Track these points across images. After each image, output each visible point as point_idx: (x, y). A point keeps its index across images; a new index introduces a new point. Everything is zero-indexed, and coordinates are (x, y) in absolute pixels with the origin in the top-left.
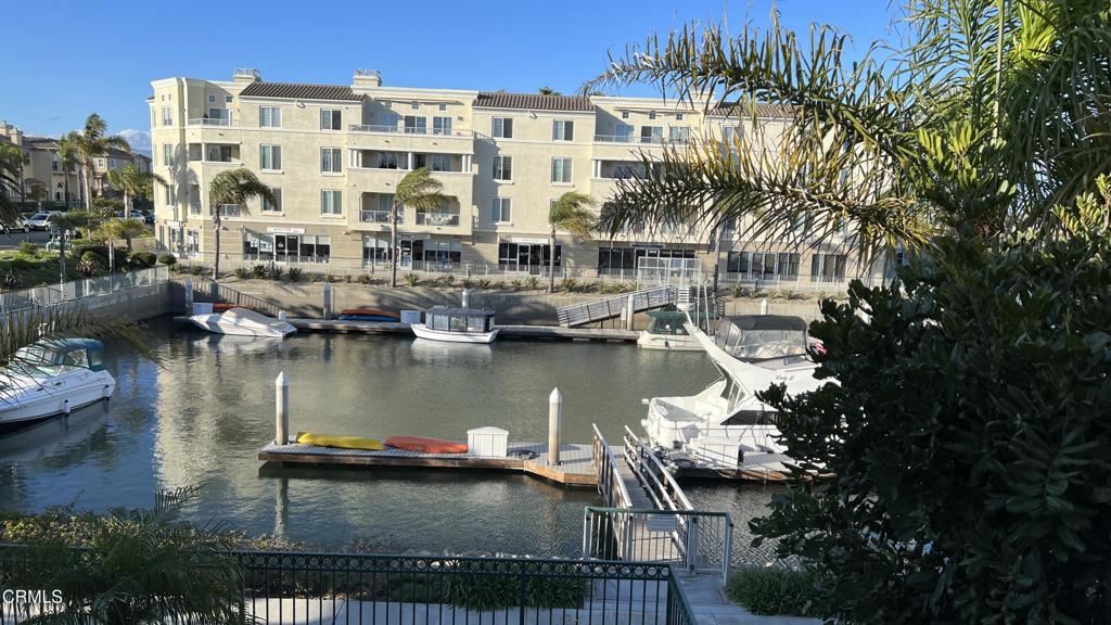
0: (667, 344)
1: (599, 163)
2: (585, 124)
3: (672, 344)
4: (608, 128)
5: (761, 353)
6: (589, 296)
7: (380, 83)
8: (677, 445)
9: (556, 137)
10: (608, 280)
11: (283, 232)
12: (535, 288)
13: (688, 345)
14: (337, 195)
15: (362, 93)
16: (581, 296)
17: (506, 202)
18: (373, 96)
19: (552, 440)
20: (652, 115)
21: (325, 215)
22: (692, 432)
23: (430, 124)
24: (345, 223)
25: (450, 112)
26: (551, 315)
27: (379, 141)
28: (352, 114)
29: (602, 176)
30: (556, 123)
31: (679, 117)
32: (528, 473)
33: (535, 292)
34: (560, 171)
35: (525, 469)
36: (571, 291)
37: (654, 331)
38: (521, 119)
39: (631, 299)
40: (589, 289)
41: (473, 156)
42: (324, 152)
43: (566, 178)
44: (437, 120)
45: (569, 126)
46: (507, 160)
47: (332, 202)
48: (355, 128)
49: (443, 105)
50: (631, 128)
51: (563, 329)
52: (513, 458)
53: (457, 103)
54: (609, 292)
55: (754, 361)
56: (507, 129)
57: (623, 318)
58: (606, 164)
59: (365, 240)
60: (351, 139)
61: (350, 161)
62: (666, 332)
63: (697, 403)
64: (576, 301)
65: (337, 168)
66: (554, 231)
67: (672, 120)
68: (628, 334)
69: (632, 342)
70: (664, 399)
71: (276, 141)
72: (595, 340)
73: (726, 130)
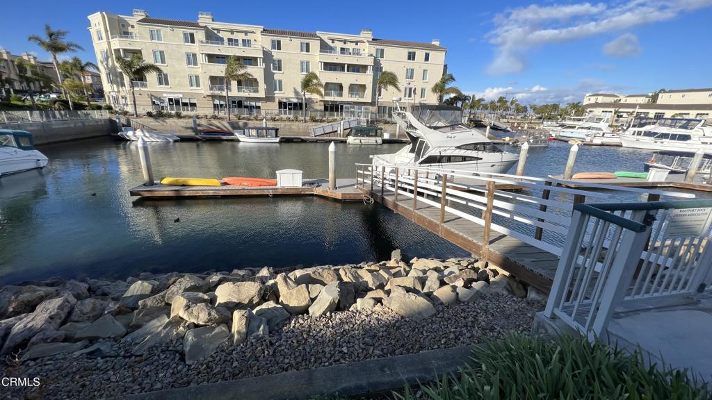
0: (360, 141)
1: (323, 64)
2: (315, 45)
3: (362, 141)
4: (325, 47)
7: (213, 21)
9: (302, 51)
11: (172, 96)
12: (297, 121)
14: (197, 77)
15: (204, 25)
16: (318, 123)
17: (280, 82)
18: (210, 27)
20: (345, 42)
21: (192, 88)
23: (240, 42)
24: (202, 92)
25: (250, 37)
27: (215, 49)
28: (200, 35)
29: (324, 69)
30: (302, 44)
31: (357, 43)
33: (297, 123)
34: (305, 67)
36: (314, 121)
38: (284, 41)
39: (342, 124)
40: (321, 121)
41: (263, 58)
42: (188, 55)
43: (308, 70)
44: (244, 41)
45: (308, 45)
46: (280, 61)
47: (195, 81)
48: (202, 42)
49: (246, 33)
50: (335, 48)
51: (312, 137)
53: (253, 32)
54: (332, 122)
56: (278, 45)
59: (213, 101)
60: (201, 48)
61: (201, 59)
64: (316, 126)
65: (195, 63)
66: (305, 94)
67: (353, 45)
68: (342, 138)
69: (344, 142)
71: (162, 48)
73: (377, 50)
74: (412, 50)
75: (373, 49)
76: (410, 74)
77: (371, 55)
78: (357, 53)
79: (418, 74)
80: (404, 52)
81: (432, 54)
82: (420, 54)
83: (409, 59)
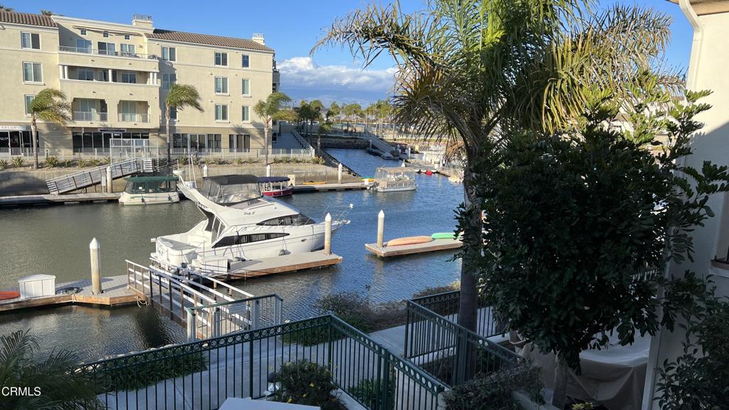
0: (143, 200)
1: (66, 68)
2: (49, 38)
3: (146, 200)
4: (68, 41)
5: (232, 199)
6: (71, 169)
8: (184, 265)
9: (24, 45)
10: (85, 156)
12: (21, 166)
13: (159, 199)
16: (63, 170)
19: (94, 276)
20: (106, 34)
22: (193, 256)
26: (42, 186)
29: (69, 77)
30: (23, 35)
31: (127, 37)
32: (76, 304)
33: (22, 169)
34: (31, 72)
35: (74, 301)
36: (55, 166)
37: (132, 193)
39: (108, 170)
40: (70, 164)
43: (37, 78)
45: (35, 37)
50: (89, 43)
51: (54, 196)
52: (61, 294)
54: (88, 165)
55: (230, 205)
57: (103, 184)
58: (71, 68)
62: (140, 192)
63: (189, 237)
64: (60, 174)
66: (34, 120)
67: (122, 39)
68: (110, 195)
69: (114, 201)
70: (165, 237)
72: (83, 203)
73: (163, 49)
74: (221, 51)
75: (156, 47)
76: (221, 86)
77: (154, 57)
78: (129, 53)
79: (234, 86)
80: (209, 53)
81: (253, 57)
82: (234, 57)
83: (217, 62)
